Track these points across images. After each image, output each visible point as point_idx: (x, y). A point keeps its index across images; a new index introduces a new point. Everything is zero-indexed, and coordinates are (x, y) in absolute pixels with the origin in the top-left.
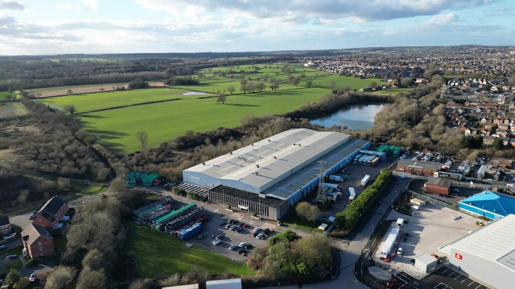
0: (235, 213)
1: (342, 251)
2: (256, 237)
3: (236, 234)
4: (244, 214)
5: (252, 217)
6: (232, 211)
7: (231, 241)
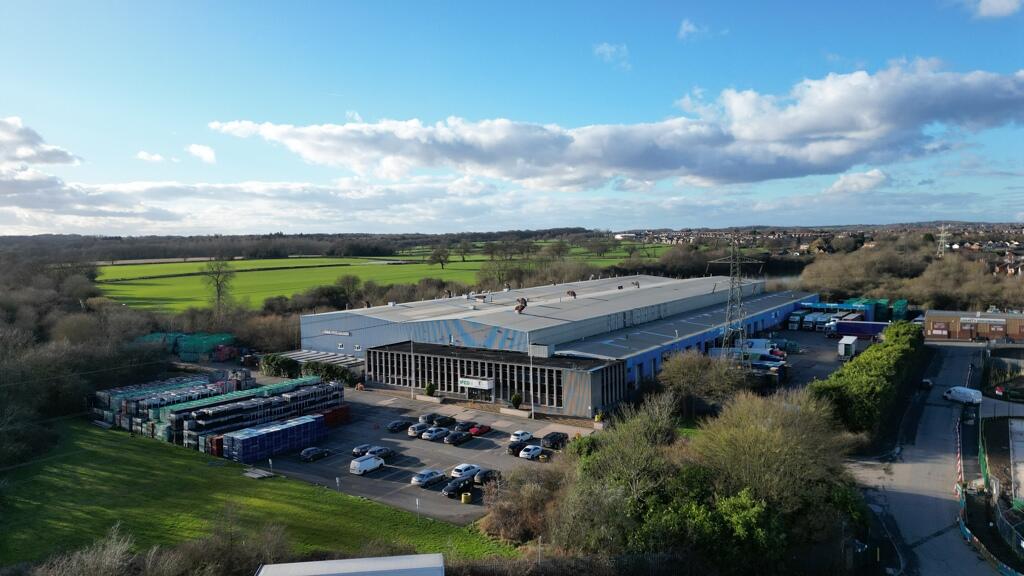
0: (450, 406)
1: (875, 489)
2: (517, 455)
3: (447, 450)
4: (477, 405)
5: (505, 411)
6: (436, 400)
7: (423, 465)
